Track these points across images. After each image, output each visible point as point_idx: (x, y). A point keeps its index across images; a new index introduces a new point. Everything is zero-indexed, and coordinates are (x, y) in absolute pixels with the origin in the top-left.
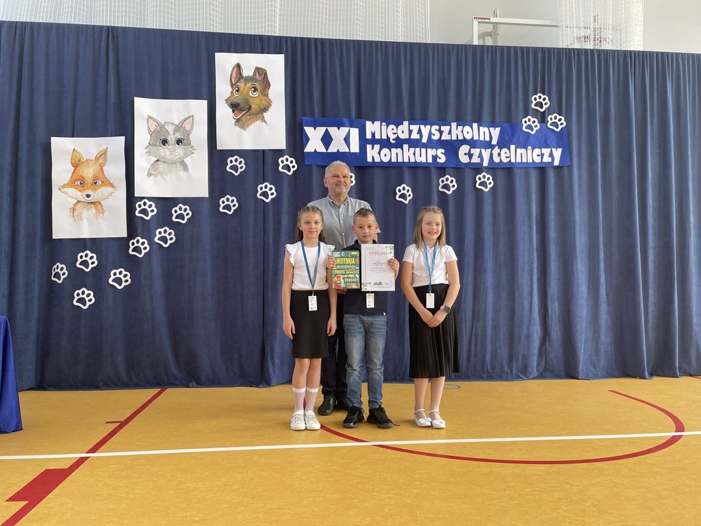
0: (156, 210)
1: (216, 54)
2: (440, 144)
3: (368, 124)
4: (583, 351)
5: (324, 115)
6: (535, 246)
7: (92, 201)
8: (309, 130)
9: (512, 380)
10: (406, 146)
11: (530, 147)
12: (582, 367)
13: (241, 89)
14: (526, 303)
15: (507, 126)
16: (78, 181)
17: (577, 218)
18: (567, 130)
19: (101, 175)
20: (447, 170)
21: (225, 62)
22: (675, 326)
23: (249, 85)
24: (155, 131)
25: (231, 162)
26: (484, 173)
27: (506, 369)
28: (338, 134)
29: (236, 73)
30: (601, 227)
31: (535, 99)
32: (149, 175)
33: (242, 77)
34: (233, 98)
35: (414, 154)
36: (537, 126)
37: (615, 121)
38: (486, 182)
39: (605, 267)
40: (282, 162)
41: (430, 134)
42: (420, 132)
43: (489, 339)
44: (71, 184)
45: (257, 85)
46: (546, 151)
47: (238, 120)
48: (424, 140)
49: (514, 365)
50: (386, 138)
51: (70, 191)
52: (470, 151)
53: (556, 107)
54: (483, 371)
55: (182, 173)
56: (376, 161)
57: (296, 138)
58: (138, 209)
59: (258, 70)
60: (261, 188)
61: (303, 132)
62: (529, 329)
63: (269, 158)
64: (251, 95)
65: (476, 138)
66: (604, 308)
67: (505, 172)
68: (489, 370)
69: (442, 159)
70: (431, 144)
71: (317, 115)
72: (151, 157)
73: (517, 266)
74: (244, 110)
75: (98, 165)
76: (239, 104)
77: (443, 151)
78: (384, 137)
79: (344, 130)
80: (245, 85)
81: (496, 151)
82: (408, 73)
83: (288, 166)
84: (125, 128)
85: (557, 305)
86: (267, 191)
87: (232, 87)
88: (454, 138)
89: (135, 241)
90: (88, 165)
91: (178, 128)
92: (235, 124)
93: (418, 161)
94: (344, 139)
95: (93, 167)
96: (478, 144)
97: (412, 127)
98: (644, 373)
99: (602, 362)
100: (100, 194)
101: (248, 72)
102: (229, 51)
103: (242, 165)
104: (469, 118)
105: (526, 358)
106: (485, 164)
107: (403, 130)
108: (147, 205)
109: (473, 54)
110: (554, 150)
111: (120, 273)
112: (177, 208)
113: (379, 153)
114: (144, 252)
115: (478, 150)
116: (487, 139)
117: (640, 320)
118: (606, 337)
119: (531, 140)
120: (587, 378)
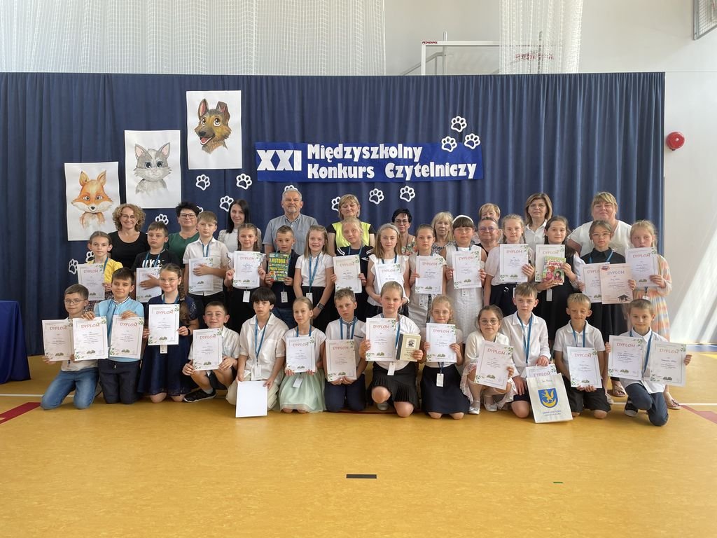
1: (187, 92)
5: (274, 140)
7: (96, 212)
8: (261, 153)
13: (207, 120)
16: (85, 197)
20: (376, 184)
21: (194, 98)
23: (213, 117)
24: (141, 156)
25: (199, 179)
26: (407, 187)
28: (284, 155)
29: (203, 107)
31: (454, 121)
32: (137, 191)
33: (208, 110)
34: (200, 128)
37: (527, 139)
40: (240, 179)
44: (80, 199)
47: (204, 146)
51: (80, 204)
53: (472, 128)
55: (162, 189)
57: (251, 159)
59: (220, 104)
60: (223, 200)
63: (229, 176)
64: (215, 125)
67: (425, 185)
71: (267, 140)
75: (99, 184)
76: (205, 133)
79: (289, 152)
80: (210, 117)
83: (244, 182)
87: (200, 119)
90: (92, 184)
91: (159, 153)
92: (203, 149)
95: (96, 186)
100: (101, 206)
102: (197, 90)
103: (208, 183)
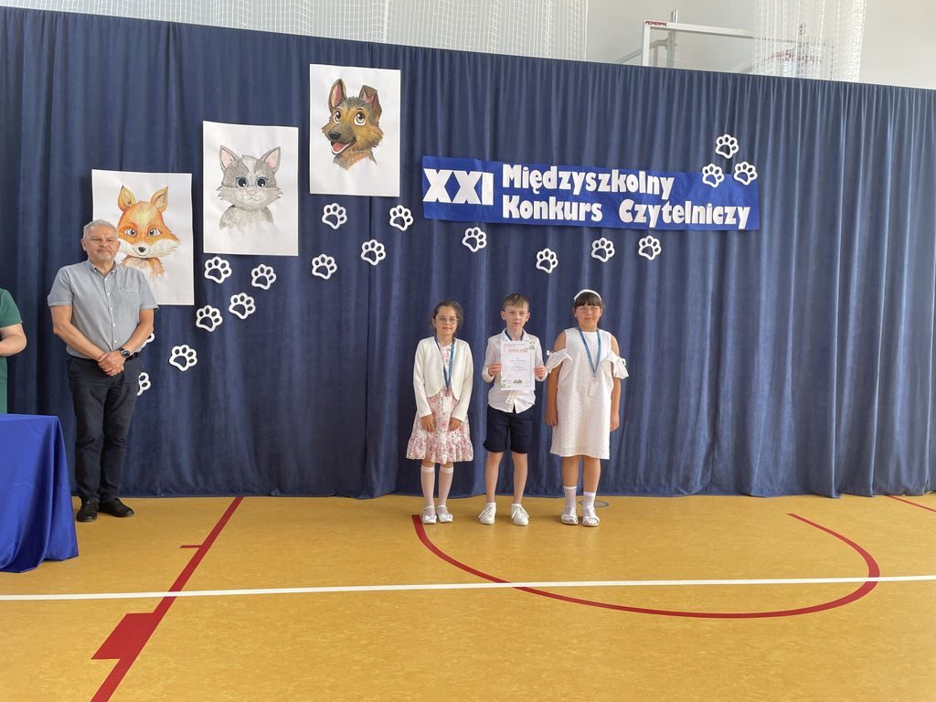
0: (230, 271)
1: (311, 66)
2: (597, 196)
3: (506, 167)
4: (758, 461)
5: (449, 154)
6: (708, 330)
7: (147, 256)
8: (430, 173)
9: (671, 495)
10: (552, 199)
11: (710, 205)
12: (756, 481)
13: (343, 114)
14: (693, 402)
15: (682, 175)
16: (128, 230)
17: (763, 297)
18: (758, 184)
19: (159, 222)
20: (604, 231)
21: (323, 77)
22: (872, 435)
23: (354, 109)
24: (230, 167)
25: (329, 210)
26: (650, 237)
27: (663, 482)
28: (467, 179)
29: (338, 92)
30: (792, 309)
31: (721, 142)
32: (222, 224)
33: (345, 99)
34: (332, 126)
35: (563, 209)
36: (720, 176)
37: (820, 175)
38: (652, 247)
39: (793, 359)
40: (395, 214)
41: (585, 183)
42: (571, 181)
43: (643, 445)
45: (364, 110)
46: (730, 210)
47: (338, 156)
48: (577, 192)
49: (674, 476)
50: (527, 187)
52: (634, 207)
53: (746, 153)
54: (635, 485)
55: (264, 224)
56: (514, 216)
57: (413, 182)
58: (208, 269)
59: (365, 89)
60: (367, 246)
61: (422, 175)
62: (694, 432)
63: (378, 209)
64: (356, 123)
65: (642, 191)
66: (788, 409)
67: (676, 236)
68: (642, 482)
69: (598, 217)
70: (586, 197)
71: (440, 154)
72: (225, 201)
73: (685, 355)
74: (347, 143)
75: (154, 209)
76: (340, 135)
77: (599, 206)
78: (526, 186)
79: (475, 175)
80: (349, 109)
81: (667, 208)
82: (560, 102)
83: (402, 219)
84: (190, 161)
85: (730, 405)
86: (375, 250)
87: (331, 112)
88: (615, 190)
89: (204, 310)
90: (142, 208)
91: (260, 163)
92: (335, 161)
93: (568, 218)
94: (475, 187)
95: (148, 212)
96: (645, 198)
97: (562, 174)
98: (830, 491)
99: (782, 475)
100: (158, 248)
101: (352, 92)
102: (328, 63)
103: (342, 216)
104: (635, 163)
105: (689, 469)
106: (652, 225)
107: (550, 178)
108: (220, 264)
109: (645, 79)
110: (740, 209)
111: (184, 351)
112: (258, 270)
113: (518, 207)
114: (215, 324)
115: (644, 207)
116: (657, 192)
117: (831, 428)
118: (788, 446)
119: (712, 195)
120: (761, 495)
